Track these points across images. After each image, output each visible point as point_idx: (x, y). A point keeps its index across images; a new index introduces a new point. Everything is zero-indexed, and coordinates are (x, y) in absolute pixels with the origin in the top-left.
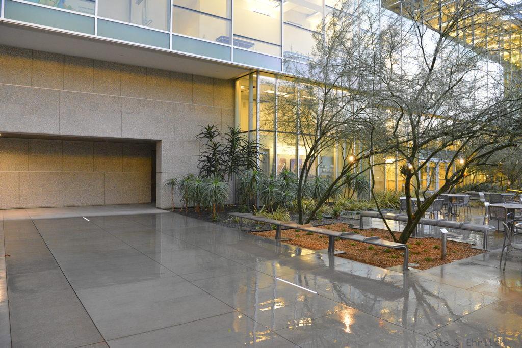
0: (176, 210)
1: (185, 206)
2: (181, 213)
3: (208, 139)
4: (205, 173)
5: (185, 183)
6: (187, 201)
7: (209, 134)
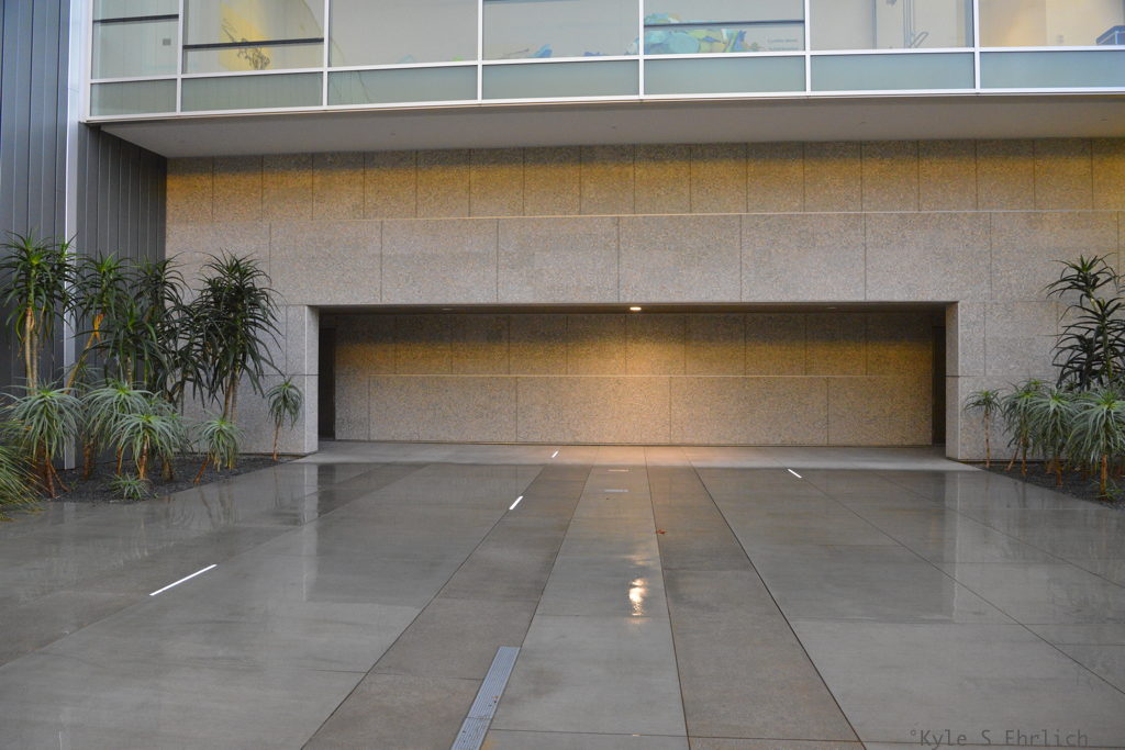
0: (996, 466)
1: (1020, 457)
2: (1010, 474)
3: (1081, 292)
4: (1074, 378)
5: (1021, 403)
6: (1026, 445)
7: (1085, 280)
